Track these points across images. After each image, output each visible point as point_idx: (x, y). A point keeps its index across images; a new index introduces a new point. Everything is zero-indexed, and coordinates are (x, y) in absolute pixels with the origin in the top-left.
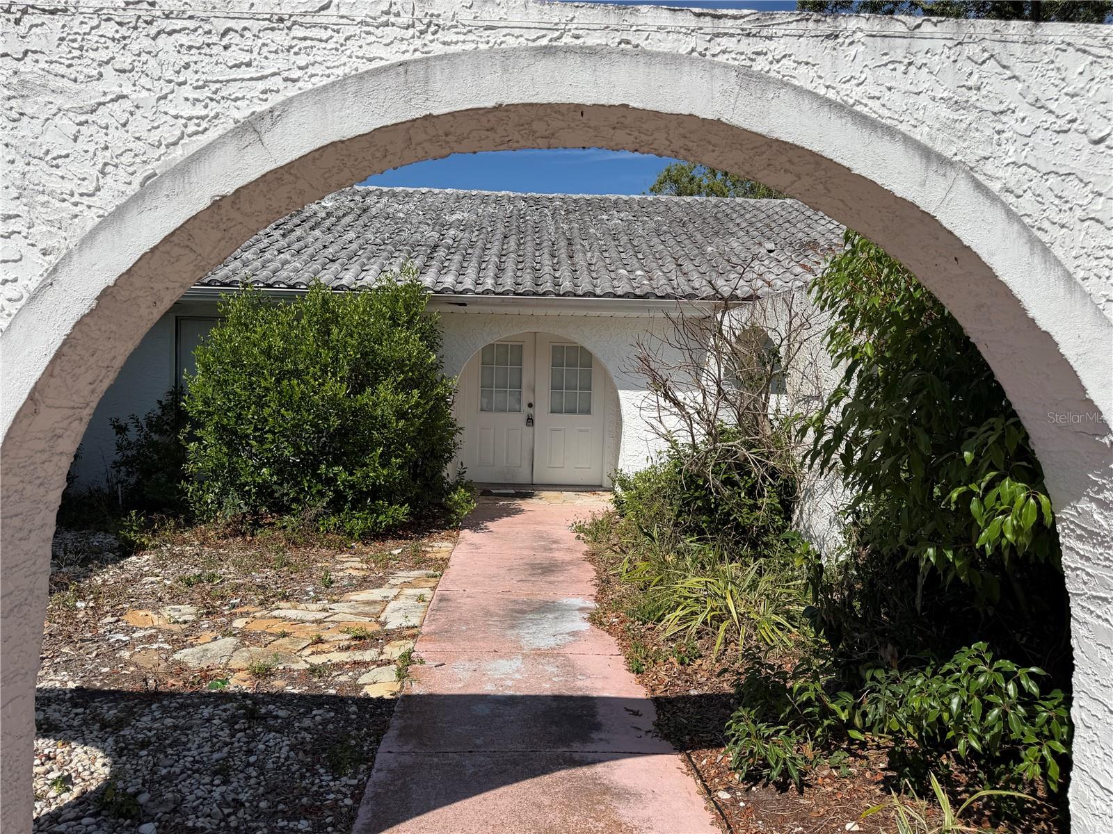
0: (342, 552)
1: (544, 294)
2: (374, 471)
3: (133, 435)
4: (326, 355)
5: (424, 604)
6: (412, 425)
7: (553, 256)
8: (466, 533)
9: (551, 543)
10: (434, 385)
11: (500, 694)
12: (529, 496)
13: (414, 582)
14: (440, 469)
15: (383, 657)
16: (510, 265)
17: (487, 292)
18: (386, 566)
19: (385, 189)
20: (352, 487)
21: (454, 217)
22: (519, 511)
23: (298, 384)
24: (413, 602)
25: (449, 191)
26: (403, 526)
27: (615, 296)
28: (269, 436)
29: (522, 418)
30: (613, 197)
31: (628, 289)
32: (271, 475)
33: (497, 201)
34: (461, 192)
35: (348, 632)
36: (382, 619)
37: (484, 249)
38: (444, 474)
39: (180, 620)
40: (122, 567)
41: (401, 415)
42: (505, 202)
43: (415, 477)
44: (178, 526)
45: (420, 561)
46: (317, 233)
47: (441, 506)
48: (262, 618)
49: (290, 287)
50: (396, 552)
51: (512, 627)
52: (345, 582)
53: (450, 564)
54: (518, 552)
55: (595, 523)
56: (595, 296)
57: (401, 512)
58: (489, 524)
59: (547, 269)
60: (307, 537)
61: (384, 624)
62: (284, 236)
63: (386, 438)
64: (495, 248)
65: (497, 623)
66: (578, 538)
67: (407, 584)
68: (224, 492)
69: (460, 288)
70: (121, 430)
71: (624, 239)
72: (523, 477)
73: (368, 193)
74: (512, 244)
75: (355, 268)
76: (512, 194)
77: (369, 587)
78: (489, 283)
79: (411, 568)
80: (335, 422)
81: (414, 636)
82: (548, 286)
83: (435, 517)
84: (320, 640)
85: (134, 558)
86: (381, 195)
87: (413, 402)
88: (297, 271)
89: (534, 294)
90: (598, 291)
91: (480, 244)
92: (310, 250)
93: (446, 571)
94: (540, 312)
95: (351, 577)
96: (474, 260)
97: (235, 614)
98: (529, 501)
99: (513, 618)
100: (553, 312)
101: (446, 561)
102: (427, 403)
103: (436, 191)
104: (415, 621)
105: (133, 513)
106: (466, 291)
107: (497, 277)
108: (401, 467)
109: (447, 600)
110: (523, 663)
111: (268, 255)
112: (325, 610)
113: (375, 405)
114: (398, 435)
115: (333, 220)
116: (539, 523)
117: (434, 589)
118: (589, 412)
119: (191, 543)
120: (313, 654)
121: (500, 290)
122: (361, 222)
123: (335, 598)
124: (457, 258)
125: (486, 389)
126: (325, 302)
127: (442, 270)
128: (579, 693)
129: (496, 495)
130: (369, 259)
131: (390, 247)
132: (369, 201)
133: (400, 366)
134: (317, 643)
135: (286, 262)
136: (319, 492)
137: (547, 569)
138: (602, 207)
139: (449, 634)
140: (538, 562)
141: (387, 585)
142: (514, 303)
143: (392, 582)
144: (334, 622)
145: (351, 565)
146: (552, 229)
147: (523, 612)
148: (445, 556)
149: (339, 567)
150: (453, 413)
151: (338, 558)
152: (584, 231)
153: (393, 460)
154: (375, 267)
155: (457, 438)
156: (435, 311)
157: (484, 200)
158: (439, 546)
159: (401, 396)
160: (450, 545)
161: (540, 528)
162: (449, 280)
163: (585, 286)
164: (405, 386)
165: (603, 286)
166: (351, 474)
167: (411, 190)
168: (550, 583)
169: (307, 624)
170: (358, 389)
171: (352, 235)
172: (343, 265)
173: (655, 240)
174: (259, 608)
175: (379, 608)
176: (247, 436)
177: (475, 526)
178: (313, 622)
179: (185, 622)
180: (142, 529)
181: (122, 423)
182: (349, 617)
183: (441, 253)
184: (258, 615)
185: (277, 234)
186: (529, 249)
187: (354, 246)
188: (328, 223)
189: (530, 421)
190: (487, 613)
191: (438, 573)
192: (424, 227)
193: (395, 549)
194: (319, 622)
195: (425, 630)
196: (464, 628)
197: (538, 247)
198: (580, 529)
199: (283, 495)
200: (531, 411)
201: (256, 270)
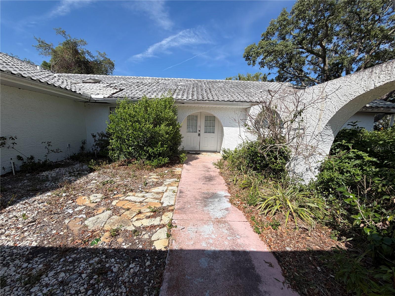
0: (151, 172)
1: (205, 100)
2: (159, 149)
3: (98, 137)
4: (146, 116)
5: (175, 194)
6: (170, 136)
7: (206, 92)
8: (185, 165)
9: (208, 169)
10: (176, 125)
11: (209, 249)
12: (199, 154)
13: (172, 184)
14: (178, 147)
15: (161, 223)
16: (195, 93)
17: (190, 100)
18: (163, 177)
19: (163, 78)
20: (154, 153)
21: (180, 84)
22: (197, 158)
23: (138, 124)
24: (171, 193)
25: (178, 79)
26: (168, 163)
27: (225, 101)
28: (131, 139)
29: (197, 134)
30: (218, 80)
31: (228, 99)
32: (132, 150)
33: (190, 81)
34: (182, 79)
35: (150, 208)
36: (161, 201)
37: (188, 90)
38: (178, 149)
39: (95, 201)
40: (87, 177)
41: (167, 133)
42: (192, 81)
43: (171, 150)
44: (106, 164)
45: (173, 175)
46: (146, 87)
47: (177, 157)
48: (123, 200)
49: (138, 98)
50: (166, 172)
51: (205, 206)
52: (151, 184)
53: (182, 176)
54: (200, 172)
55: (218, 163)
56: (219, 101)
57: (166, 160)
58: (190, 162)
59: (205, 95)
60: (142, 167)
61: (162, 203)
62: (138, 87)
63: (163, 140)
64: (191, 90)
65: (200, 204)
66: (215, 167)
67: (170, 185)
68: (120, 154)
69: (183, 99)
70: (94, 136)
71: (223, 89)
72: (198, 149)
73: (159, 79)
74: (195, 89)
75: (155, 94)
76: (194, 80)
77: (158, 186)
78: (190, 98)
79: (171, 178)
80: (149, 135)
81: (172, 210)
82: (206, 99)
83: (176, 160)
84: (140, 213)
85: (92, 173)
86: (162, 79)
87: (170, 130)
88: (140, 95)
89: (203, 100)
90: (220, 100)
91: (187, 89)
92: (144, 90)
93: (181, 179)
94: (204, 106)
95: (153, 182)
96: (186, 93)
97: (114, 198)
98: (200, 155)
99: (205, 202)
100: (207, 106)
101: (180, 175)
102: (174, 130)
103: (175, 79)
104: (172, 203)
105: (92, 160)
106: (184, 100)
107: (192, 96)
108: (167, 148)
109: (183, 192)
110: (214, 227)
111: (133, 91)
112: (144, 197)
113: (160, 130)
114: (166, 139)
115: (150, 84)
116: (203, 162)
117: (178, 187)
118: (214, 133)
119: (110, 169)
120: (137, 220)
121: (193, 99)
122: (157, 84)
123: (147, 190)
124: (181, 92)
125: (188, 126)
126: (146, 101)
127: (178, 95)
128: (241, 249)
129: (191, 153)
130: (159, 92)
131: (164, 90)
132: (159, 81)
133: (167, 119)
134: (138, 214)
135: (138, 93)
136: (144, 154)
137: (210, 179)
138: (216, 82)
139: (184, 210)
140: (207, 176)
141: (163, 185)
142: (197, 103)
143: (165, 183)
144: (146, 202)
145: (153, 177)
146: (205, 86)
147: (207, 198)
148: (180, 173)
149: (150, 177)
150: (180, 133)
151: (150, 174)
152: (213, 87)
153: (165, 146)
154: (160, 94)
155: (182, 140)
156: (177, 105)
157: (187, 81)
158: (177, 170)
159: (167, 128)
160: (181, 169)
161: (204, 164)
162: (180, 97)
163: (216, 99)
164: (168, 125)
165: (221, 99)
166: (154, 150)
167: (169, 79)
168: (212, 185)
169: (137, 203)
170: (155, 126)
171: (155, 87)
172: (152, 93)
173: (231, 89)
174: (123, 195)
175: (161, 195)
176: (124, 139)
177: (187, 163)
178: (139, 203)
179: (96, 202)
180: (95, 165)
181: (95, 135)
182: (151, 200)
183: (177, 91)
184: (121, 199)
185: (136, 87)
186: (200, 90)
187: (155, 89)
188: (149, 85)
189: (199, 135)
190: (196, 199)
191: (179, 180)
192: (173, 86)
193: (166, 170)
194: (141, 202)
195: (176, 207)
196: (189, 206)
197: (202, 90)
198: (215, 164)
199: (135, 155)
200: (199, 132)
201: (130, 94)
